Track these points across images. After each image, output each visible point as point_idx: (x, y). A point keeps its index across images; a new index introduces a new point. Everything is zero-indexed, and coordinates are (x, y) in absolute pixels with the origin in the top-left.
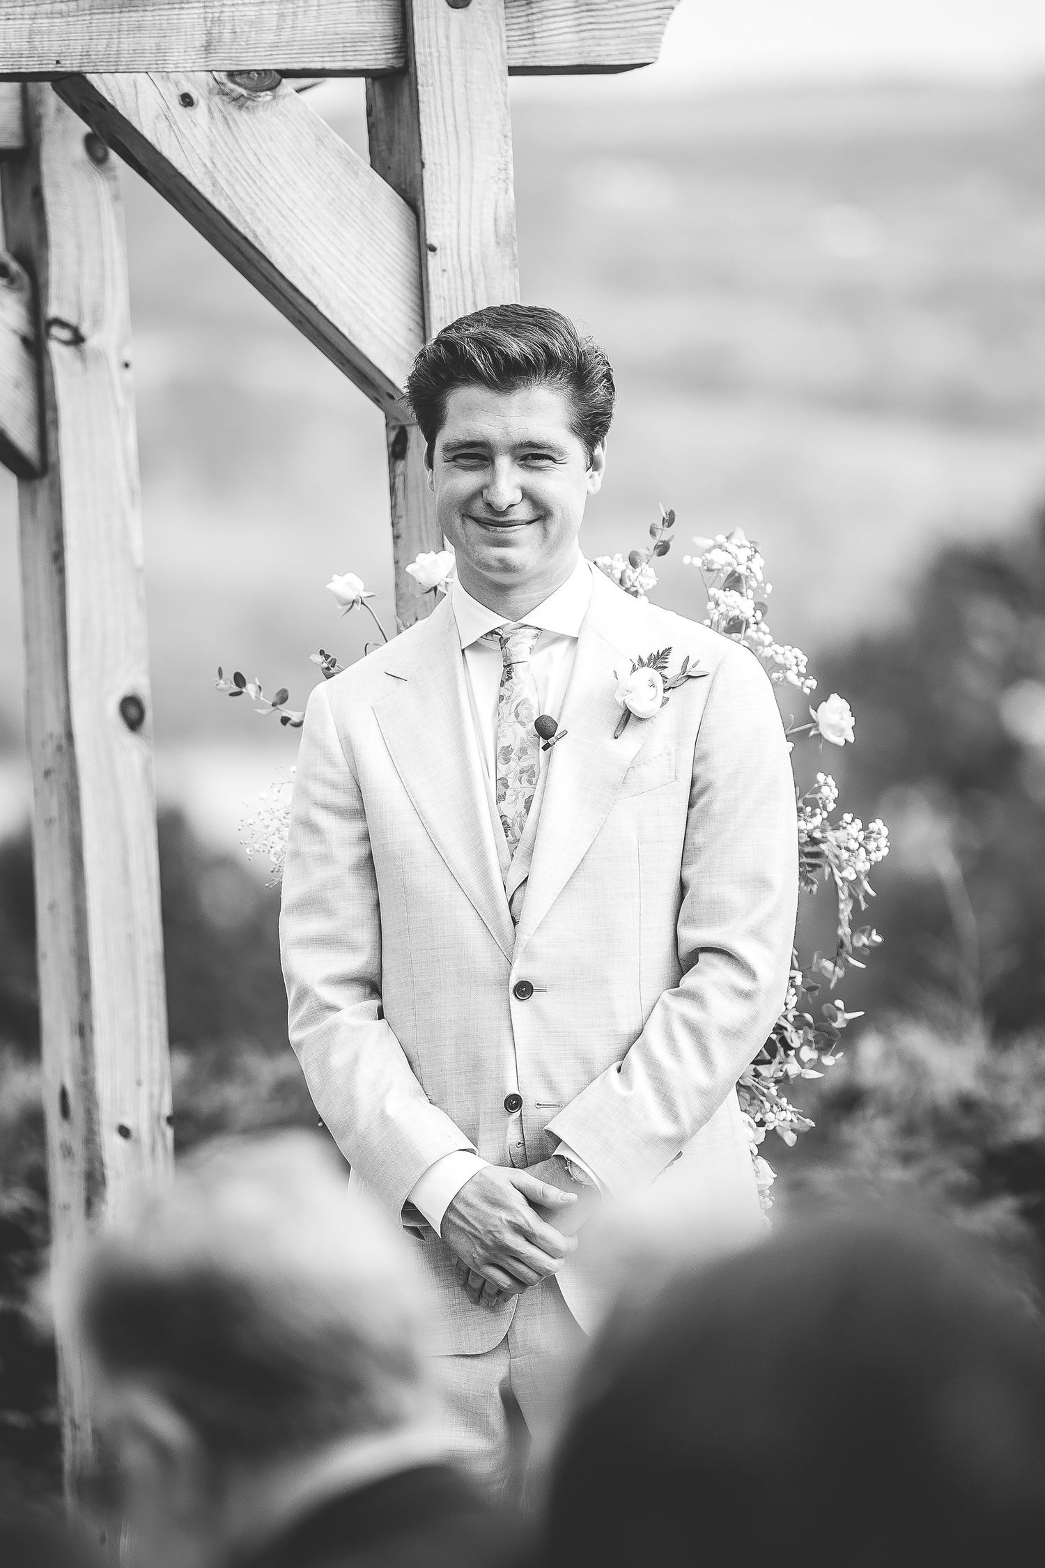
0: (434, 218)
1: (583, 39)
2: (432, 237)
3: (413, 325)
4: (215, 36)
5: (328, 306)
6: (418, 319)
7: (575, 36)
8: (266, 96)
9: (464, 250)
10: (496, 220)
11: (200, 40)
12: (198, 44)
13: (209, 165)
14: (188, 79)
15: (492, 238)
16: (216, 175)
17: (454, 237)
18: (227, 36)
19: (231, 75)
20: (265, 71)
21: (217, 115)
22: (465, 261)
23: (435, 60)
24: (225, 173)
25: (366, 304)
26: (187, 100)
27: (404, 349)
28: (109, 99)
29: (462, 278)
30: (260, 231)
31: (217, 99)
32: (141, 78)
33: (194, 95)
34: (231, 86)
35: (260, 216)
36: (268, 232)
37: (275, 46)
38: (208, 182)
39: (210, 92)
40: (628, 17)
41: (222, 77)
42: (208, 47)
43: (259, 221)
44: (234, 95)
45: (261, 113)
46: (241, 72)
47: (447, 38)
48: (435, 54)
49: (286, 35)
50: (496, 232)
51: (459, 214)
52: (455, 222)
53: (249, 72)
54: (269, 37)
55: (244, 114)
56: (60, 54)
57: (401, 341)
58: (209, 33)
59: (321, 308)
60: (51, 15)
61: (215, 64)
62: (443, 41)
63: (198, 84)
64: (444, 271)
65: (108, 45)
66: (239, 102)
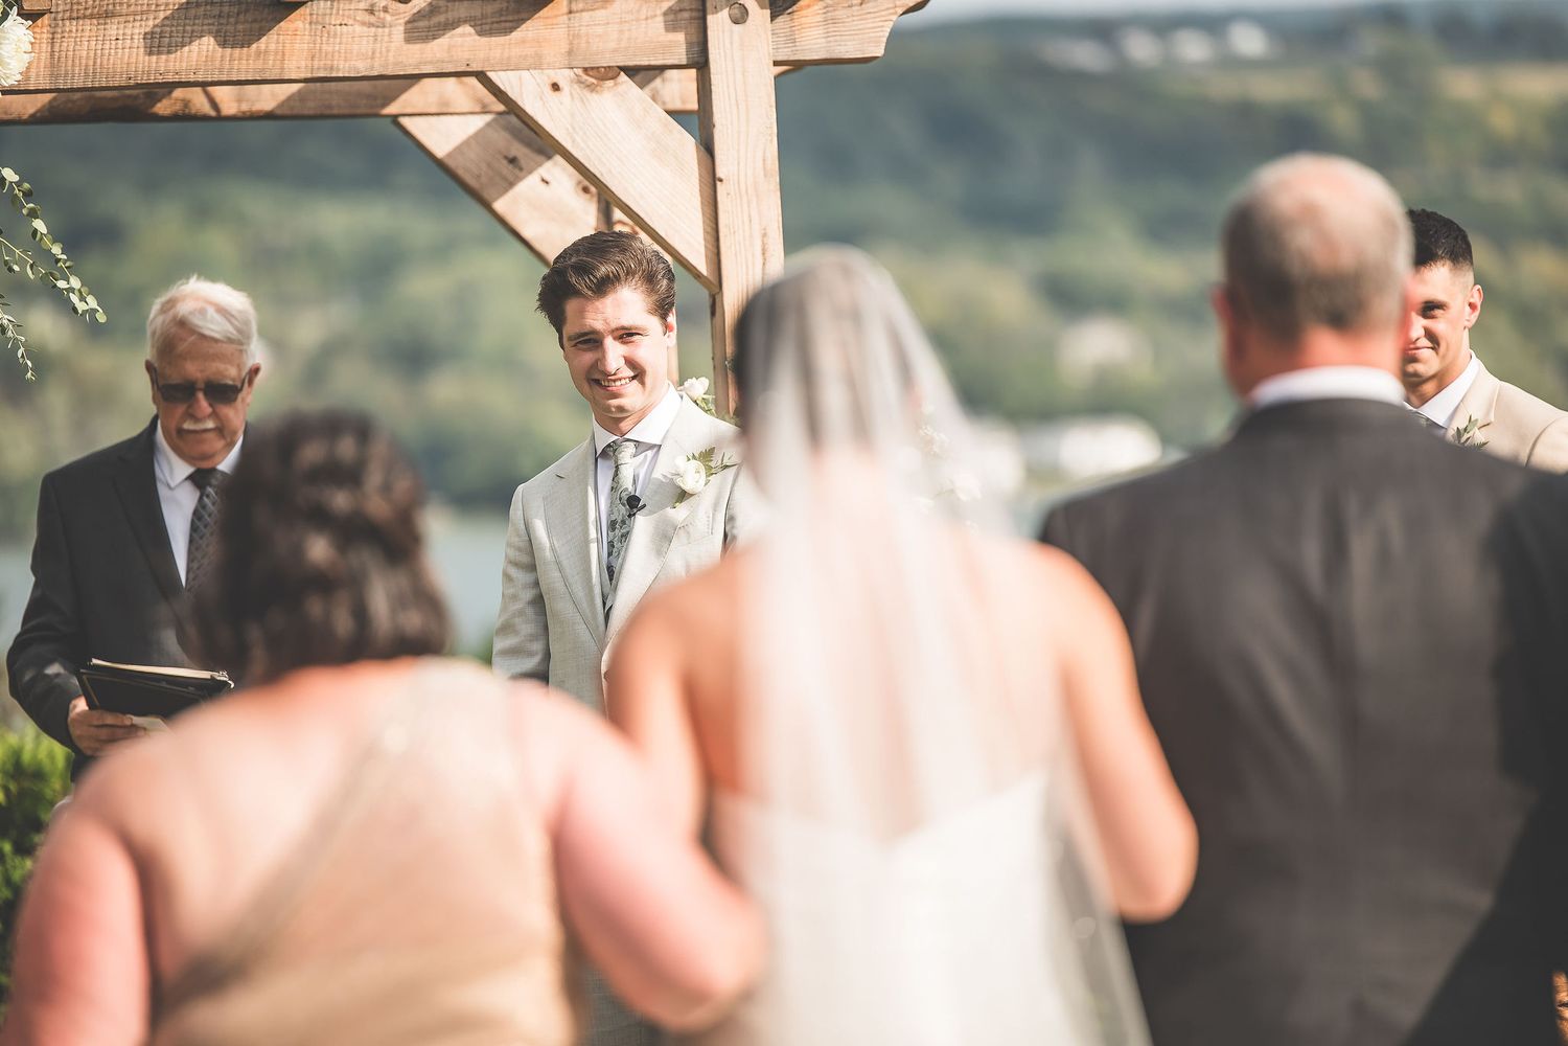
0: (723, 161)
2: (720, 173)
3: (709, 229)
4: (575, 46)
7: (824, 40)
8: (610, 83)
9: (742, 180)
10: (764, 160)
11: (565, 47)
12: (563, 51)
13: (571, 130)
14: (557, 74)
15: (762, 173)
17: (735, 172)
18: (583, 45)
19: (586, 70)
20: (609, 67)
21: (576, 96)
22: (743, 188)
23: (723, 58)
26: (556, 87)
27: (702, 245)
28: (502, 88)
29: (741, 199)
31: (576, 86)
32: (525, 73)
33: (561, 85)
34: (586, 77)
35: (605, 161)
37: (615, 51)
39: (572, 82)
41: (579, 72)
42: (570, 53)
44: (588, 83)
45: (606, 94)
46: (592, 68)
47: (731, 43)
48: (722, 54)
49: (624, 44)
50: (764, 169)
51: (739, 158)
52: (736, 163)
53: (598, 68)
54: (613, 45)
55: (594, 94)
56: (469, 60)
57: (701, 241)
58: (571, 43)
60: (463, 36)
61: (574, 64)
62: (728, 45)
63: (564, 77)
64: (728, 194)
65: (502, 53)
66: (591, 88)
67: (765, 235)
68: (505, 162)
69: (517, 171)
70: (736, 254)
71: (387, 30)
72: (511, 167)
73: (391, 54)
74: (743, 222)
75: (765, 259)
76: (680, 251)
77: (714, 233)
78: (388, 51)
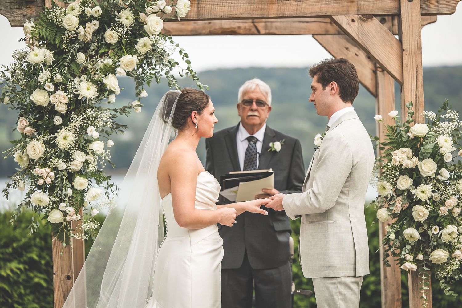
0: (404, 44)
1: (439, 8)
2: (404, 47)
3: (400, 65)
4: (360, 8)
5: (382, 61)
6: (401, 64)
7: (437, 7)
8: (370, 20)
9: (410, 50)
10: (417, 44)
11: (356, 8)
12: (356, 9)
13: (357, 33)
14: (354, 17)
15: (417, 48)
16: (359, 35)
17: (408, 48)
18: (362, 8)
19: (363, 15)
20: (370, 15)
21: (359, 23)
22: (411, 52)
23: (405, 12)
24: (361, 35)
25: (390, 61)
26: (353, 21)
27: (398, 70)
28: (337, 20)
29: (410, 56)
30: (368, 46)
31: (359, 20)
32: (343, 16)
33: (355, 20)
34: (363, 18)
35: (368, 43)
36: (370, 47)
37: (372, 10)
38: (357, 37)
39: (358, 19)
40: (449, 3)
41: (360, 16)
42: (358, 10)
43: (368, 44)
44: (363, 19)
45: (369, 23)
46: (365, 15)
47: (408, 8)
48: (405, 11)
49: (374, 8)
50: (417, 47)
51: (410, 43)
52: (409, 44)
53: (366, 15)
54: (371, 8)
55: (365, 23)
56: (326, 12)
57: (398, 69)
58: (358, 7)
59: (381, 62)
60: (325, 4)
61: (359, 13)
62: (407, 8)
63: (356, 17)
64: (406, 54)
65: (337, 10)
66: (364, 21)
67: (417, 67)
68: (345, 49)
69: (348, 52)
70: (408, 73)
71: (301, 2)
72: (346, 50)
73: (302, 10)
74: (410, 63)
75: (417, 75)
76: (391, 72)
77: (401, 66)
78: (301, 9)
